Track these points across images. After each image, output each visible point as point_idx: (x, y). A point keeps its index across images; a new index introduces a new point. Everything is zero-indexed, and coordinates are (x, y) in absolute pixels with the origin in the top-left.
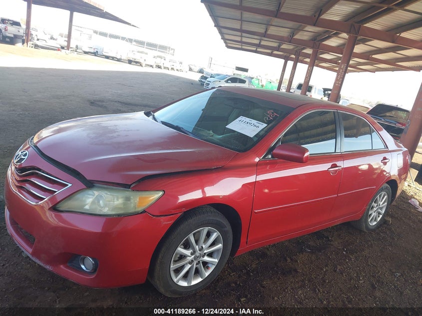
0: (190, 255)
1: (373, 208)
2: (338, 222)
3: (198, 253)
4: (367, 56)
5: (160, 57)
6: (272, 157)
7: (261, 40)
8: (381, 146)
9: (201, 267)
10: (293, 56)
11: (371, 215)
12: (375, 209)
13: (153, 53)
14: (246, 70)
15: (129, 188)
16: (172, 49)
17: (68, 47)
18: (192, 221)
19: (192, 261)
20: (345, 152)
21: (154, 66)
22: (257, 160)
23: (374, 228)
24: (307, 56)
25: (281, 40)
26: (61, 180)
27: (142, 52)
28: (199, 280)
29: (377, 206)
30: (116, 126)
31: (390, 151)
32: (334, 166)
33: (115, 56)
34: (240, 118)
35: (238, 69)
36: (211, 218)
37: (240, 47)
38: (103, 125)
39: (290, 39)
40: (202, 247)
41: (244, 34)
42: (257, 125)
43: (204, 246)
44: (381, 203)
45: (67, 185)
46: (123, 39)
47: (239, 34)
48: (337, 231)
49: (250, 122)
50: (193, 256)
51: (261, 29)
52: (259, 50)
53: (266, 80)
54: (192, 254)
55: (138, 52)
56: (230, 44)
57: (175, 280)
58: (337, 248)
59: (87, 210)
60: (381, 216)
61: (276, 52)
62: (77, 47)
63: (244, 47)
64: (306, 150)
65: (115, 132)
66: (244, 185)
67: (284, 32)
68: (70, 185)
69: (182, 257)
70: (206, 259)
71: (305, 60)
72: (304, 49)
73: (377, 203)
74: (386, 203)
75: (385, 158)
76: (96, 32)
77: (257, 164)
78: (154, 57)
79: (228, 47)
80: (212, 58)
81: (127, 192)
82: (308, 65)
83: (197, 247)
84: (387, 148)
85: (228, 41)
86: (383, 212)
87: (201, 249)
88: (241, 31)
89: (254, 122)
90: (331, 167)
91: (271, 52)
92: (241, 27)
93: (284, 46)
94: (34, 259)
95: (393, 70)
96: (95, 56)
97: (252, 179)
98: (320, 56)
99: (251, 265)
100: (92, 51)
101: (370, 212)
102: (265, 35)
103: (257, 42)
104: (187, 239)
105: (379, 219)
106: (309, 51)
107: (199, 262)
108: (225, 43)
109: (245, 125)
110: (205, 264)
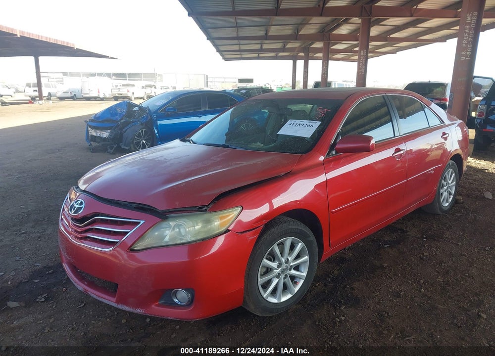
0: (276, 267)
1: (443, 186)
2: (412, 208)
3: (284, 266)
4: (384, 37)
5: (149, 87)
6: (337, 153)
7: (262, 44)
8: (437, 122)
9: (289, 282)
10: (302, 54)
11: (442, 194)
12: (445, 188)
13: (139, 84)
14: (251, 81)
15: (206, 211)
16: (159, 75)
17: (41, 97)
18: (274, 230)
19: (279, 274)
20: (404, 134)
21: (145, 98)
22: (322, 158)
23: (446, 209)
24: (318, 50)
25: (285, 38)
26: (130, 219)
27: (128, 85)
28: (289, 296)
29: (447, 184)
30: (162, 156)
31: (447, 126)
32: (398, 150)
33: (96, 95)
34: (289, 122)
35: (241, 81)
36: (294, 227)
37: (239, 56)
38: (148, 159)
39: (295, 37)
40: (288, 259)
41: (242, 42)
42: (311, 124)
43: (290, 259)
44: (450, 182)
45: (139, 223)
46: (100, 75)
47: (236, 42)
48: (409, 221)
49: (302, 123)
50: (280, 269)
51: (260, 32)
52: (261, 55)
53: (276, 87)
54: (278, 267)
55: (123, 85)
56: (227, 55)
57: (265, 296)
58: (416, 237)
59: (167, 242)
60: (452, 197)
61: (281, 54)
62: (50, 94)
63: (244, 56)
64: (370, 138)
65: (166, 162)
66: (317, 186)
67: (287, 31)
68: (142, 222)
69: (269, 270)
70: (293, 272)
71: (315, 56)
72: (313, 43)
73: (446, 181)
74: (455, 182)
75: (444, 134)
76: (65, 74)
77: (323, 163)
78: (143, 88)
79: (226, 59)
80: (207, 76)
81: (205, 215)
82: (321, 61)
83: (283, 259)
84: (444, 123)
85: (224, 53)
86: (453, 192)
87: (287, 261)
88: (238, 38)
89: (306, 122)
90: (396, 152)
91: (276, 55)
92: (238, 35)
93: (289, 46)
94: (121, 307)
95: (415, 46)
96: (74, 100)
97: (322, 178)
98: (332, 48)
99: (333, 272)
100: (69, 95)
101: (441, 191)
102: (266, 37)
103: (258, 47)
104: (271, 250)
105: (450, 200)
106: (319, 45)
107: (286, 275)
108: (222, 55)
109: (298, 128)
110: (293, 278)
